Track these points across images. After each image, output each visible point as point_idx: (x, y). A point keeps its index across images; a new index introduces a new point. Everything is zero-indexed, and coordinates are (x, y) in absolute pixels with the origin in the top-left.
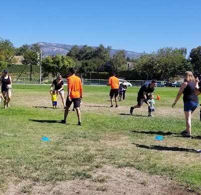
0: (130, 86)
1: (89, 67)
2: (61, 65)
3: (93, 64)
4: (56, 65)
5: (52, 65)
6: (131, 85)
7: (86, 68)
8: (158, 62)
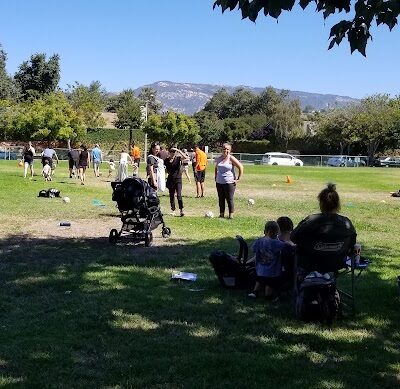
0: (299, 165)
1: (236, 131)
2: (176, 130)
3: (245, 125)
4: (166, 131)
5: (160, 130)
6: (302, 163)
7: (231, 132)
8: (351, 122)
